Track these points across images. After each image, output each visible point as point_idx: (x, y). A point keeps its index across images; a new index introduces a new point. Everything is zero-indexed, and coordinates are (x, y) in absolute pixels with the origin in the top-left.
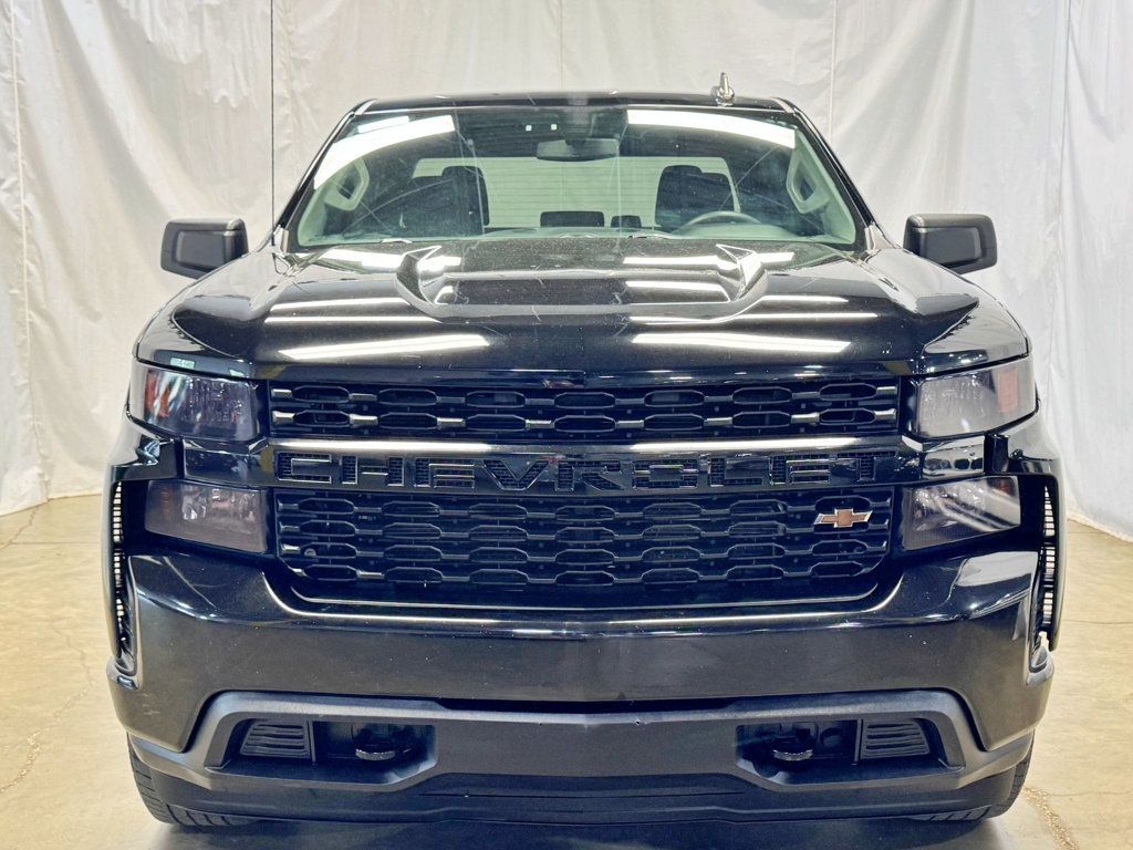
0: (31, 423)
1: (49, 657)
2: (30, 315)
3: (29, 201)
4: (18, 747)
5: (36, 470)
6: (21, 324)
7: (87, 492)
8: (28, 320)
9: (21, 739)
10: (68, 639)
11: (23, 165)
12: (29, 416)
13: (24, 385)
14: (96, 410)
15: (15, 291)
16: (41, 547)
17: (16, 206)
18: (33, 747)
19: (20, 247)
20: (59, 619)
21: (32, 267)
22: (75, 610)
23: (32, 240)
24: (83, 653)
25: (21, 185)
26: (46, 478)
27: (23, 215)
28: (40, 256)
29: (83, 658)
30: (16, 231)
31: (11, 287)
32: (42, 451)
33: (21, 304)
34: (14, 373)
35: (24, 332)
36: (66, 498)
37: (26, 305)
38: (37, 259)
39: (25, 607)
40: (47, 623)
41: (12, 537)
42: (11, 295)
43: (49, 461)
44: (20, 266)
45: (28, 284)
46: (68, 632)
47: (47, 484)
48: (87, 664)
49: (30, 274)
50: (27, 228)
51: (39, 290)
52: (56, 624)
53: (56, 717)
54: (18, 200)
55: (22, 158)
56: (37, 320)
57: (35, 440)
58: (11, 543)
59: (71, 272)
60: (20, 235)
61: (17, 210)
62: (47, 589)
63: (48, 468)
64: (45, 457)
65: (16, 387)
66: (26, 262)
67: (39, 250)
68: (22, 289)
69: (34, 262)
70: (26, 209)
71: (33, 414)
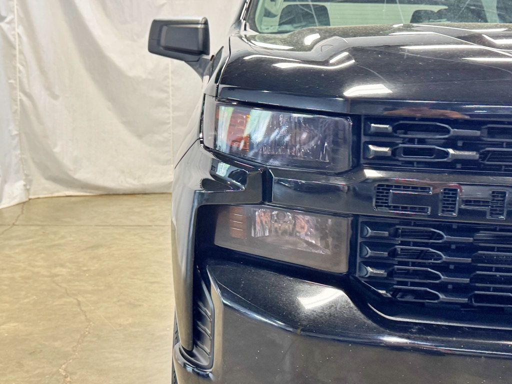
0: (20, 156)
1: (56, 303)
2: (20, 95)
3: (20, 30)
4: (55, 377)
5: (22, 183)
6: (15, 100)
7: (50, 195)
8: (19, 98)
9: (55, 370)
10: (66, 290)
11: (17, 9)
12: (19, 152)
13: (16, 135)
14: (57, 150)
15: (12, 81)
16: (33, 228)
17: (13, 33)
18: (66, 377)
19: (15, 56)
20: (57, 275)
21: (21, 68)
22: (64, 270)
23: (21, 53)
24: (78, 300)
25: (16, 20)
26: (28, 187)
27: (17, 37)
28: (26, 62)
29: (79, 304)
30: (12, 46)
31: (9, 79)
32: (25, 172)
33: (15, 88)
34: (10, 128)
35: (16, 105)
36: (38, 198)
37: (18, 90)
38: (24, 63)
39: (33, 267)
40: (50, 279)
41: (14, 221)
42: (9, 83)
43: (30, 177)
44: (15, 67)
45: (19, 77)
46: (64, 285)
47: (28, 190)
48: (83, 309)
49: (20, 72)
50: (19, 45)
51: (25, 81)
52: (56, 279)
53: (74, 351)
54: (14, 29)
55: (17, 5)
56: (24, 99)
57: (22, 166)
58: (14, 224)
59: (43, 71)
60: (15, 49)
61: (14, 35)
62: (43, 255)
63: (29, 182)
64: (27, 175)
65: (11, 136)
66: (18, 65)
67: (25, 58)
68: (15, 80)
69: (23, 65)
70: (18, 34)
71: (21, 150)
